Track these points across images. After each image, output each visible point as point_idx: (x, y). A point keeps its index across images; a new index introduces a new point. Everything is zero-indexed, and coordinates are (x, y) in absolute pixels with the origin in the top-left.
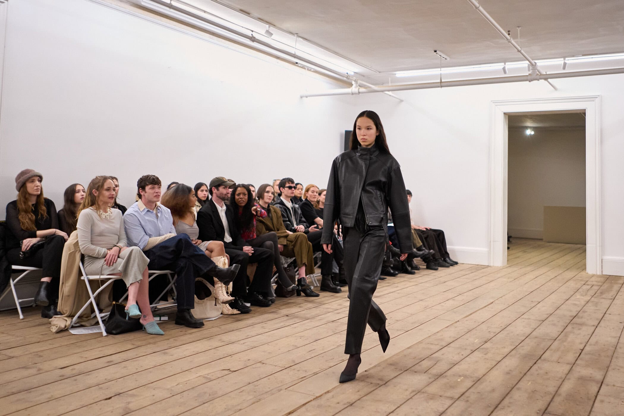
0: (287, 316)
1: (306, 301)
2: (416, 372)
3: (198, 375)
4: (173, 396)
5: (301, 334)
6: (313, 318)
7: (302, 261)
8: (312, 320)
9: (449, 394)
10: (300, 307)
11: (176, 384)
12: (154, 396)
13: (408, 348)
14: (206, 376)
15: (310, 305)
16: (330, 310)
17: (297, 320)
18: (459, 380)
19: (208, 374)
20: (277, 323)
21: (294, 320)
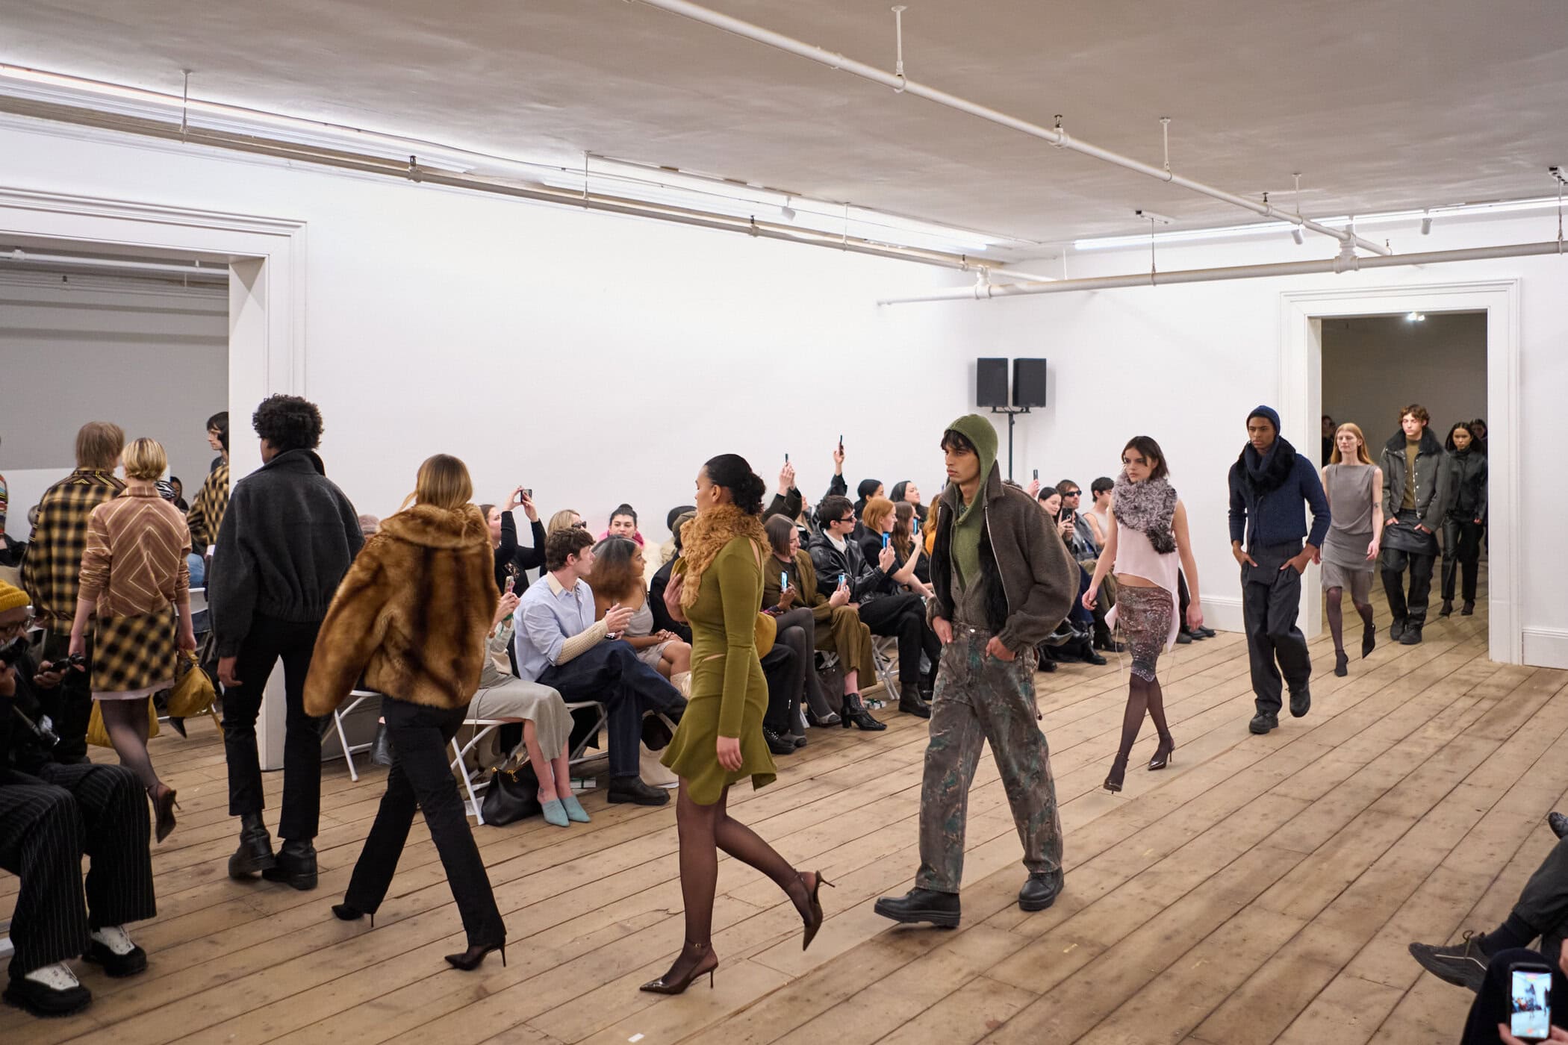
0: (812, 779)
1: (860, 739)
2: (994, 928)
3: (611, 921)
4: (560, 965)
5: (821, 827)
6: (858, 785)
7: (849, 661)
8: (856, 791)
9: (1030, 984)
10: (844, 756)
11: (570, 940)
12: (529, 963)
13: (1007, 868)
14: (624, 923)
15: (865, 750)
16: (898, 765)
17: (825, 790)
18: (1066, 951)
19: (628, 920)
20: (787, 799)
21: (820, 790)
